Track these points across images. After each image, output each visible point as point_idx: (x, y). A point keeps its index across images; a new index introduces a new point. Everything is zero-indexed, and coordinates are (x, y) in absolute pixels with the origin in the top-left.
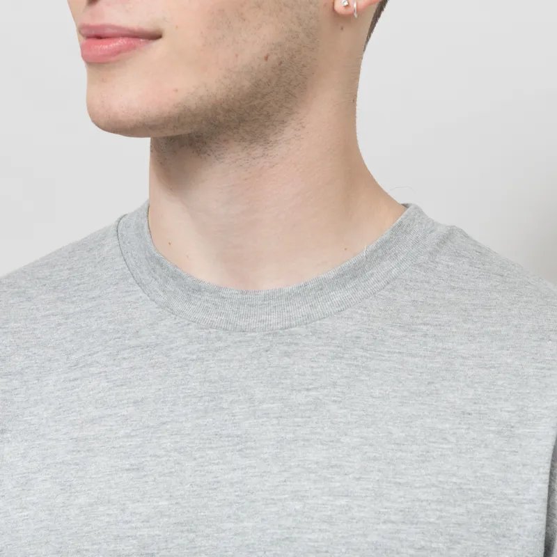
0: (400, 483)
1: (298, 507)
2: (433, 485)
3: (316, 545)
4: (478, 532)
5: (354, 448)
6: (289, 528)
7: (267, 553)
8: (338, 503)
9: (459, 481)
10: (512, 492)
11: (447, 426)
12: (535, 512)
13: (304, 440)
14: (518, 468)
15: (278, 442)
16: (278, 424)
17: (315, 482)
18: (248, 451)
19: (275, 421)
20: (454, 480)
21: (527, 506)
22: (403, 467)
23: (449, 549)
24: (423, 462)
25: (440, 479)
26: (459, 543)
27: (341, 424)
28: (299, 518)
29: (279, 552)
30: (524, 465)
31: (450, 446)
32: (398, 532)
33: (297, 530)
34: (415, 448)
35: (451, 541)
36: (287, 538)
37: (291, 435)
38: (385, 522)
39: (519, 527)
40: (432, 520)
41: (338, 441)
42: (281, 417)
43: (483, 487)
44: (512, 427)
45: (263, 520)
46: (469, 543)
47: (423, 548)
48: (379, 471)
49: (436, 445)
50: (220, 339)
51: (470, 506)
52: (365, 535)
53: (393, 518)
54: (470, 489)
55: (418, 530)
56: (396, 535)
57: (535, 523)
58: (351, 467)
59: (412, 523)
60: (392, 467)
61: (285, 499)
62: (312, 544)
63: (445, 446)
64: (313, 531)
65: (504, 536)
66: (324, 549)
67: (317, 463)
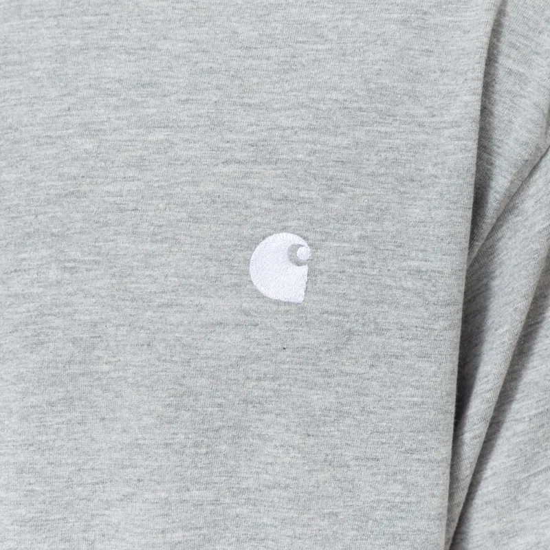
0: (250, 105)
1: (89, 146)
2: (302, 105)
3: (118, 200)
4: (372, 175)
5: (177, 57)
6: (75, 178)
7: (40, 217)
9: (341, 98)
11: (324, 16)
12: (458, 139)
13: (99, 48)
14: (433, 76)
15: (58, 52)
16: (58, 26)
17: (117, 108)
18: (9, 68)
19: (52, 22)
20: (334, 95)
21: (446, 133)
22: (255, 80)
23: (326, 199)
24: (286, 72)
25: (311, 96)
26: (342, 191)
27: (158, 24)
28: (91, 162)
29: (59, 214)
30: (443, 71)
31: (328, 46)
32: (246, 176)
33: (88, 180)
34: (272, 52)
35: (329, 188)
36: (73, 193)
37: (78, 42)
38: (226, 162)
39: (435, 165)
40: (300, 156)
41: (153, 48)
42: (62, 15)
43: (380, 106)
44: (425, 13)
45: (33, 168)
46: (358, 191)
47: (285, 199)
48: (218, 88)
49: (306, 46)
51: (360, 134)
52: (195, 183)
53: (238, 156)
54: (360, 109)
55: (279, 172)
56: (244, 181)
57: (460, 156)
58: (173, 85)
59: (269, 162)
60: (237, 82)
61: (70, 135)
62: (112, 199)
63: (319, 47)
64: (115, 180)
65: (412, 180)
66: (131, 206)
67: (120, 81)
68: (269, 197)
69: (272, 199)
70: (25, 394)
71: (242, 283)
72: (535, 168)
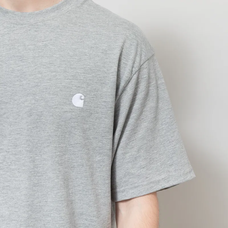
0: (72, 68)
1: (40, 76)
2: (82, 68)
3: (46, 87)
4: (96, 82)
5: (57, 58)
6: (37, 82)
7: (30, 90)
8: (52, 74)
9: (90, 67)
10: (106, 70)
11: (86, 51)
12: (113, 75)
13: (41, 56)
15: (33, 57)
16: (33, 52)
17: (45, 68)
18: (24, 60)
19: (32, 51)
20: (89, 67)
21: (111, 74)
22: (73, 63)
23: (87, 87)
24: (79, 61)
25: (84, 66)
26: (90, 85)
27: (53, 51)
28: (40, 79)
29: (34, 90)
30: (110, 62)
31: (87, 57)
32: (71, 82)
33: (40, 83)
34: (76, 57)
35: (88, 85)
36: (37, 85)
37: (37, 55)
38: (67, 79)
39: (108, 81)
40: (82, 78)
41: (52, 56)
42: (34, 50)
43: (97, 69)
44: (106, 51)
45: (29, 81)
46: (93, 86)
47: (79, 87)
48: (65, 64)
49: (83, 57)
50: (14, 27)
52: (61, 83)
53: (70, 78)
54: (94, 69)
55: (78, 81)
57: (113, 79)
58: (56, 64)
59: (76, 79)
61: (36, 74)
62: (44, 87)
63: (85, 57)
64: (45, 83)
65: (104, 83)
66: (48, 88)
67: (46, 63)
68: (76, 86)
69: (77, 87)
70: (28, 125)
71: (71, 104)
72: (129, 82)
